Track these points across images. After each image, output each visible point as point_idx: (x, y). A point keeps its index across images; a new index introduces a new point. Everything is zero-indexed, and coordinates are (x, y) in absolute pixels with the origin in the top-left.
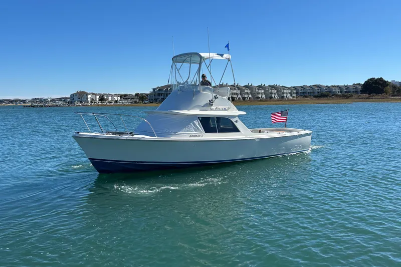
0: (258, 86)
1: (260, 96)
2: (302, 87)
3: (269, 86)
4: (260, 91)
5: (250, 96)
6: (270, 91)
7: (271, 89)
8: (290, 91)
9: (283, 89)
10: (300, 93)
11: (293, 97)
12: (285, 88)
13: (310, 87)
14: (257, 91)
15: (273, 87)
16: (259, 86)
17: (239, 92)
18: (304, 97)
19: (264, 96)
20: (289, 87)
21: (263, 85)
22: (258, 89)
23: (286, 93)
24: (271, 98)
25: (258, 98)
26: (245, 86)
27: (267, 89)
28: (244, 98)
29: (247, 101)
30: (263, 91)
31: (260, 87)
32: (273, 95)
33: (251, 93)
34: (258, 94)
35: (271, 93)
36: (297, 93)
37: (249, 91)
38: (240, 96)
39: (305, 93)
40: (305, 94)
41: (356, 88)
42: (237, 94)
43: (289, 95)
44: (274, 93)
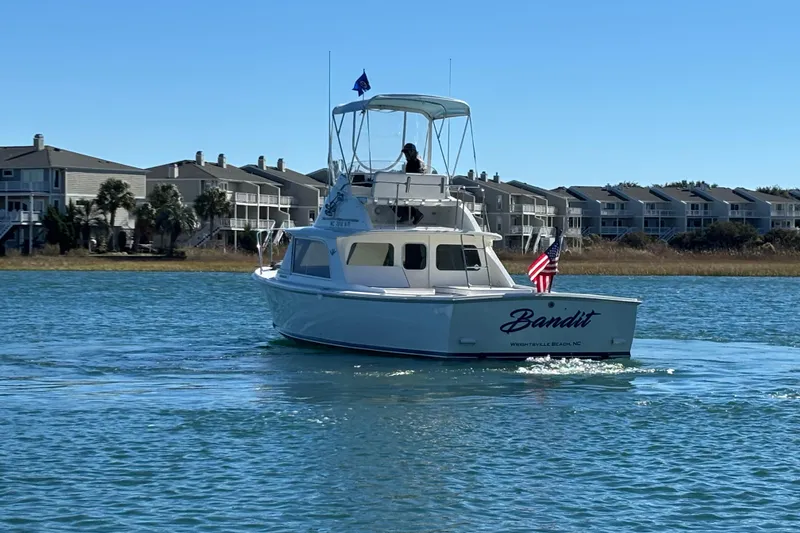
8: (551, 211)
9: (519, 200)
10: (605, 220)
11: (570, 240)
12: (525, 192)
18: (621, 244)
23: (533, 221)
36: (587, 223)
38: (289, 225)
40: (630, 230)
43: (546, 231)
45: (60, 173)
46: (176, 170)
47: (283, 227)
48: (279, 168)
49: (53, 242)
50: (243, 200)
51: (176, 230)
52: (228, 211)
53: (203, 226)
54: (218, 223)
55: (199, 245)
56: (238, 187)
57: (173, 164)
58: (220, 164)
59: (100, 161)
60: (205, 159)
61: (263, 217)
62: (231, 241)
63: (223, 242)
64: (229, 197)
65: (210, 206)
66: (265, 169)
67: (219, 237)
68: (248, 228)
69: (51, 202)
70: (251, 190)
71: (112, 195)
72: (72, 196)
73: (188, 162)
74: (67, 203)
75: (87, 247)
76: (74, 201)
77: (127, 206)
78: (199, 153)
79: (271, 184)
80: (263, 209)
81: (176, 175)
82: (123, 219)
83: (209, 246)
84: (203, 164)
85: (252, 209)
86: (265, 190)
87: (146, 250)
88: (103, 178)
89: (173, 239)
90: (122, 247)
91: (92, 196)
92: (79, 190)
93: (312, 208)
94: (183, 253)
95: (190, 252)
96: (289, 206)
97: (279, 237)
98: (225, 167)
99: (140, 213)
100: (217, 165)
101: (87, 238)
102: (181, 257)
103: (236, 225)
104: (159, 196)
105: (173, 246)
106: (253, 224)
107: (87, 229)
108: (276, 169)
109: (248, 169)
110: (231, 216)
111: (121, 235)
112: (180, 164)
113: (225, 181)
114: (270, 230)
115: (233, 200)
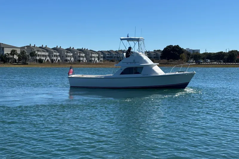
1: (69, 59)
2: (108, 52)
3: (77, 49)
4: (69, 54)
5: (59, 58)
6: (79, 54)
7: (80, 53)
8: (97, 55)
9: (92, 53)
10: (107, 57)
11: (101, 61)
12: (92, 52)
13: (116, 52)
14: (66, 53)
15: (81, 51)
16: (67, 49)
17: (47, 54)
18: (110, 61)
19: (72, 59)
20: (97, 51)
21: (72, 48)
22: (67, 52)
23: (94, 57)
24: (79, 61)
25: (67, 60)
26: (54, 49)
27: (76, 53)
28: (52, 61)
29: (56, 63)
30: (71, 54)
31: (69, 50)
32: (81, 59)
33: (60, 56)
34: (67, 56)
35: (79, 57)
36: (104, 57)
37: (58, 54)
38: (48, 58)
39: (112, 57)
40: (112, 59)
41: (157, 54)
42: (45, 56)
43: (96, 59)
44: (83, 57)
45: (3, 48)
47: (47, 59)
48: (46, 47)
49: (2, 61)
50: (39, 53)
51: (26, 59)
52: (36, 55)
53: (31, 58)
54: (34, 57)
55: (31, 62)
56: (38, 51)
57: (25, 46)
58: (34, 46)
59: (11, 46)
60: (31, 45)
61: (43, 56)
62: (37, 61)
63: (35, 61)
64: (36, 53)
65: (33, 54)
66: (43, 47)
68: (40, 58)
69: (1, 54)
70: (41, 51)
71: (13, 52)
72: (5, 52)
73: (28, 46)
74: (5, 54)
75: (9, 62)
76: (6, 53)
77: (16, 55)
78: (30, 44)
79: (44, 50)
80: (43, 55)
81: (26, 48)
82: (16, 57)
83: (33, 62)
85: (41, 55)
86: (43, 51)
87: (20, 63)
88: (12, 49)
90: (16, 62)
91: (9, 53)
92: (7, 51)
94: (28, 63)
97: (46, 60)
99: (19, 56)
101: (9, 61)
102: (27, 64)
103: (38, 58)
104: (23, 53)
105: (25, 62)
106: (41, 58)
107: (9, 59)
109: (40, 47)
110: (37, 56)
111: (15, 60)
112: (27, 46)
113: (35, 50)
114: (44, 59)
115: (37, 53)
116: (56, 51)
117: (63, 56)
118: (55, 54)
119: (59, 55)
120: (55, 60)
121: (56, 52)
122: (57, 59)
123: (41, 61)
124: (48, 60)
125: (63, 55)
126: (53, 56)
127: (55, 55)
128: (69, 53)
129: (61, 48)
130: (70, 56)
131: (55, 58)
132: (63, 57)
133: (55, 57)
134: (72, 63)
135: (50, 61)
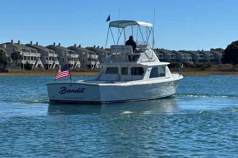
0: (68, 48)
1: (73, 63)
4: (72, 56)
5: (57, 63)
6: (88, 56)
14: (68, 55)
16: (71, 48)
17: (38, 55)
22: (70, 53)
26: (49, 47)
28: (47, 66)
29: (52, 70)
30: (77, 56)
31: (73, 49)
34: (69, 59)
37: (55, 56)
38: (40, 62)
41: (216, 55)
42: (35, 58)
46: (5, 45)
47: (38, 63)
48: (37, 45)
50: (26, 54)
51: (5, 63)
52: (21, 58)
53: (13, 62)
54: (18, 61)
55: (13, 68)
56: (24, 51)
57: (4, 44)
58: (19, 43)
60: (14, 42)
61: (32, 59)
62: (22, 67)
63: (20, 67)
64: (21, 53)
65: (16, 56)
66: (32, 45)
67: (19, 65)
68: (27, 63)
70: (28, 51)
73: (9, 43)
78: (12, 40)
79: (34, 49)
80: (32, 57)
81: (5, 47)
83: (15, 68)
84: (13, 44)
85: (29, 57)
86: (32, 51)
89: (4, 66)
93: (47, 57)
94: (7, 70)
95: (9, 70)
96: (40, 56)
97: (37, 65)
98: (20, 44)
100: (18, 44)
103: (24, 62)
104: (0, 53)
105: (4, 68)
106: (29, 61)
108: (36, 45)
109: (27, 45)
110: (22, 59)
113: (20, 48)
114: (34, 64)
115: (23, 54)
116: (52, 50)
117: (63, 59)
118: (50, 55)
119: (58, 58)
120: (50, 65)
121: (53, 53)
122: (54, 64)
123: (28, 67)
124: (39, 66)
125: (64, 57)
126: (47, 59)
127: (50, 57)
128: (74, 53)
129: (61, 45)
130: (75, 59)
131: (51, 62)
132: (64, 61)
133: (50, 60)
134: (78, 70)
135: (43, 66)
